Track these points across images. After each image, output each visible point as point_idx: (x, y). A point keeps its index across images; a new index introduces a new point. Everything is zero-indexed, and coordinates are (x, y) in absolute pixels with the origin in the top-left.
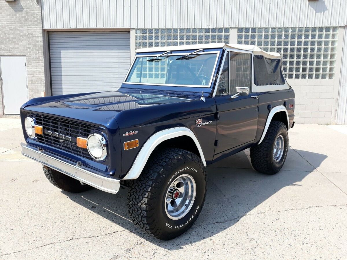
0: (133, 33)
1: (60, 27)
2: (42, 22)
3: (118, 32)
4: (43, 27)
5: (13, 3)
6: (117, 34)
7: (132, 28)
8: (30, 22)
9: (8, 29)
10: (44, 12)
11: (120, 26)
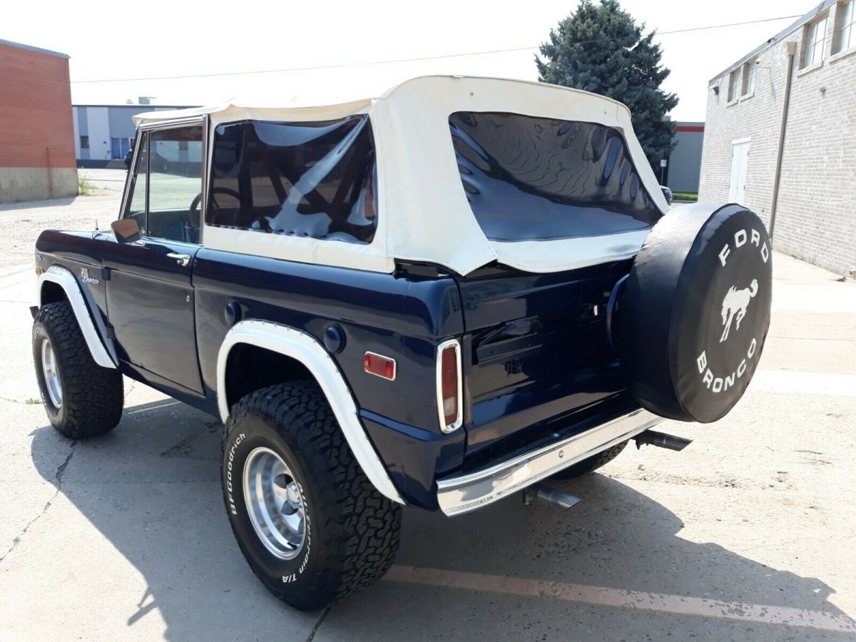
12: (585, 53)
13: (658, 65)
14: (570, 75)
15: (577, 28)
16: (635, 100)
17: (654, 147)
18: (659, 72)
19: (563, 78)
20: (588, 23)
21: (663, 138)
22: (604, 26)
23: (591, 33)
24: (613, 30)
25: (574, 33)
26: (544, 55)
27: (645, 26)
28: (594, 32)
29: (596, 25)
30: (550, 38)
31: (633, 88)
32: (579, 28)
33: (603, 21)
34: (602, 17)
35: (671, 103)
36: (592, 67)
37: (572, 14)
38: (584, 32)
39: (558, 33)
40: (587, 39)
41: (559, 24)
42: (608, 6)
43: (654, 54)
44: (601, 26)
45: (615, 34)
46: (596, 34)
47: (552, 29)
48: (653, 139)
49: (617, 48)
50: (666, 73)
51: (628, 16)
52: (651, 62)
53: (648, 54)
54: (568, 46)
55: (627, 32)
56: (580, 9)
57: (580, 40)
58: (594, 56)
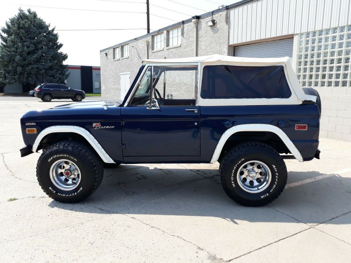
0: (296, 39)
1: (240, 42)
2: (229, 39)
3: (286, 40)
4: (229, 43)
5: (213, 27)
6: (286, 42)
7: (295, 33)
8: (221, 41)
9: (209, 48)
10: (231, 30)
11: (285, 33)
12: (26, 34)
13: (58, 41)
14: (20, 43)
15: (20, 22)
16: (51, 56)
17: (61, 75)
18: (58, 44)
19: (17, 44)
20: (25, 21)
21: (64, 71)
22: (32, 23)
23: (27, 26)
24: (37, 25)
25: (19, 24)
26: (4, 33)
27: (50, 25)
28: (28, 25)
29: (29, 22)
30: (6, 25)
31: (49, 50)
32: (21, 22)
33: (32, 21)
34: (31, 19)
35: (65, 57)
36: (30, 40)
37: (16, 16)
38: (24, 25)
39: (9, 24)
40: (25, 28)
41: (10, 20)
42: (32, 15)
43: (56, 37)
44: (31, 23)
45: (38, 27)
46: (29, 26)
47: (7, 22)
48: (60, 71)
49: (40, 33)
50: (61, 45)
51: (42, 20)
52: (55, 40)
53: (53, 37)
54: (17, 30)
55: (43, 27)
56: (20, 14)
57: (22, 28)
58: (29, 36)
